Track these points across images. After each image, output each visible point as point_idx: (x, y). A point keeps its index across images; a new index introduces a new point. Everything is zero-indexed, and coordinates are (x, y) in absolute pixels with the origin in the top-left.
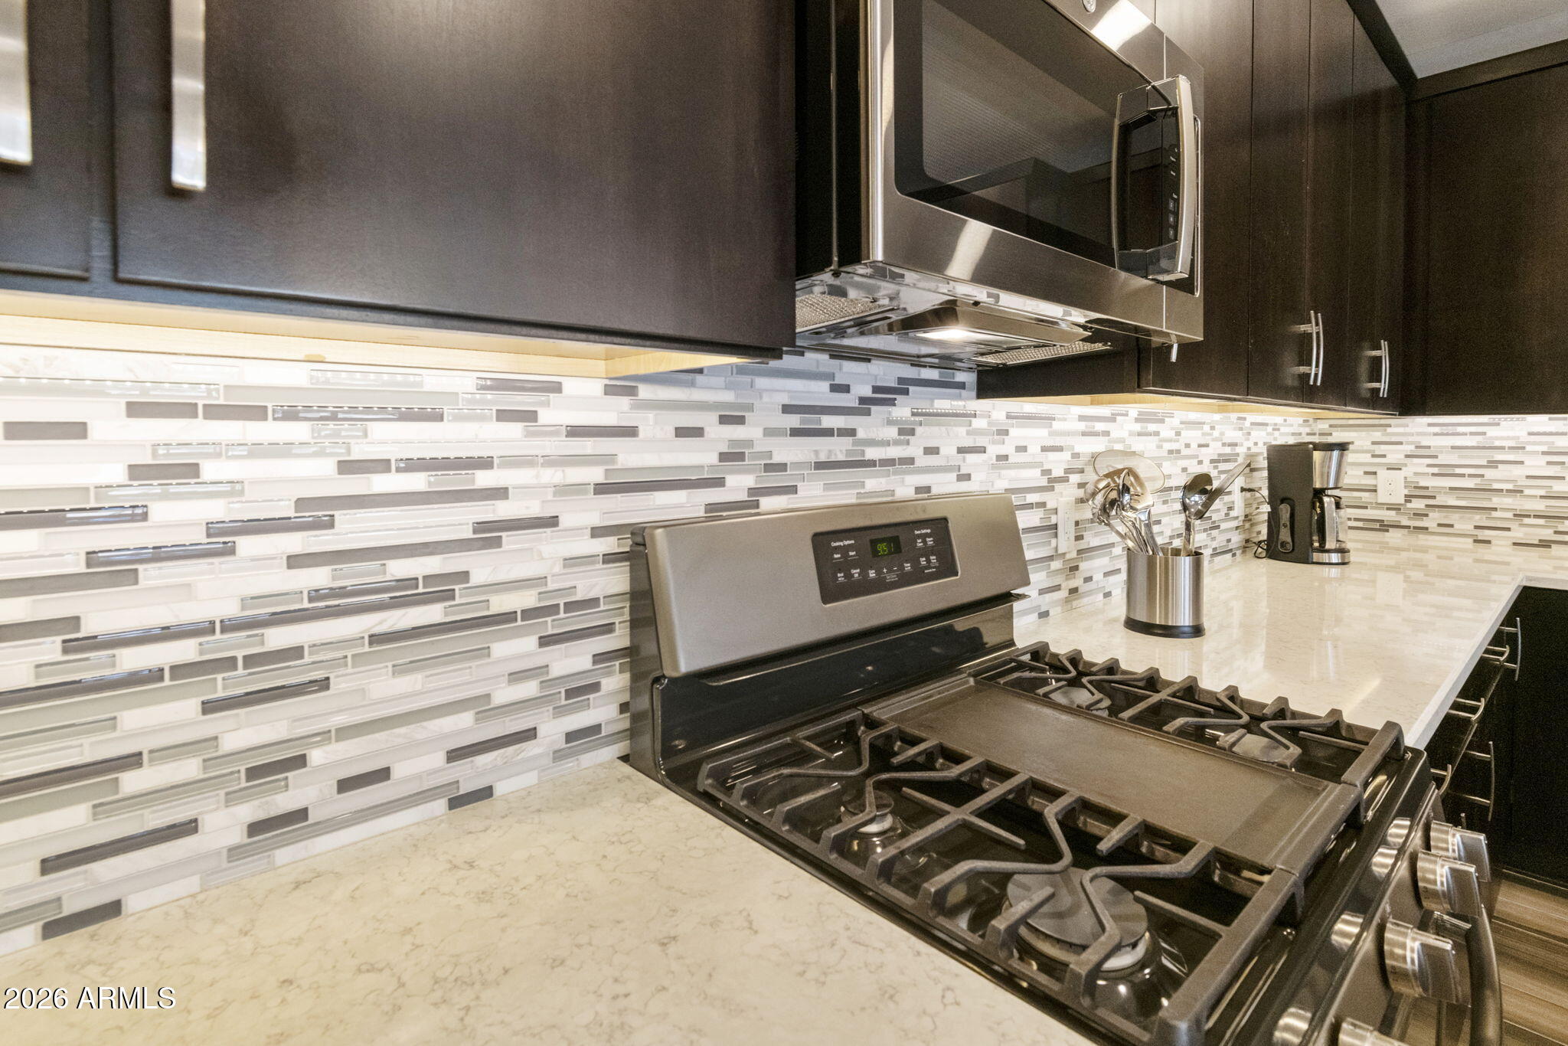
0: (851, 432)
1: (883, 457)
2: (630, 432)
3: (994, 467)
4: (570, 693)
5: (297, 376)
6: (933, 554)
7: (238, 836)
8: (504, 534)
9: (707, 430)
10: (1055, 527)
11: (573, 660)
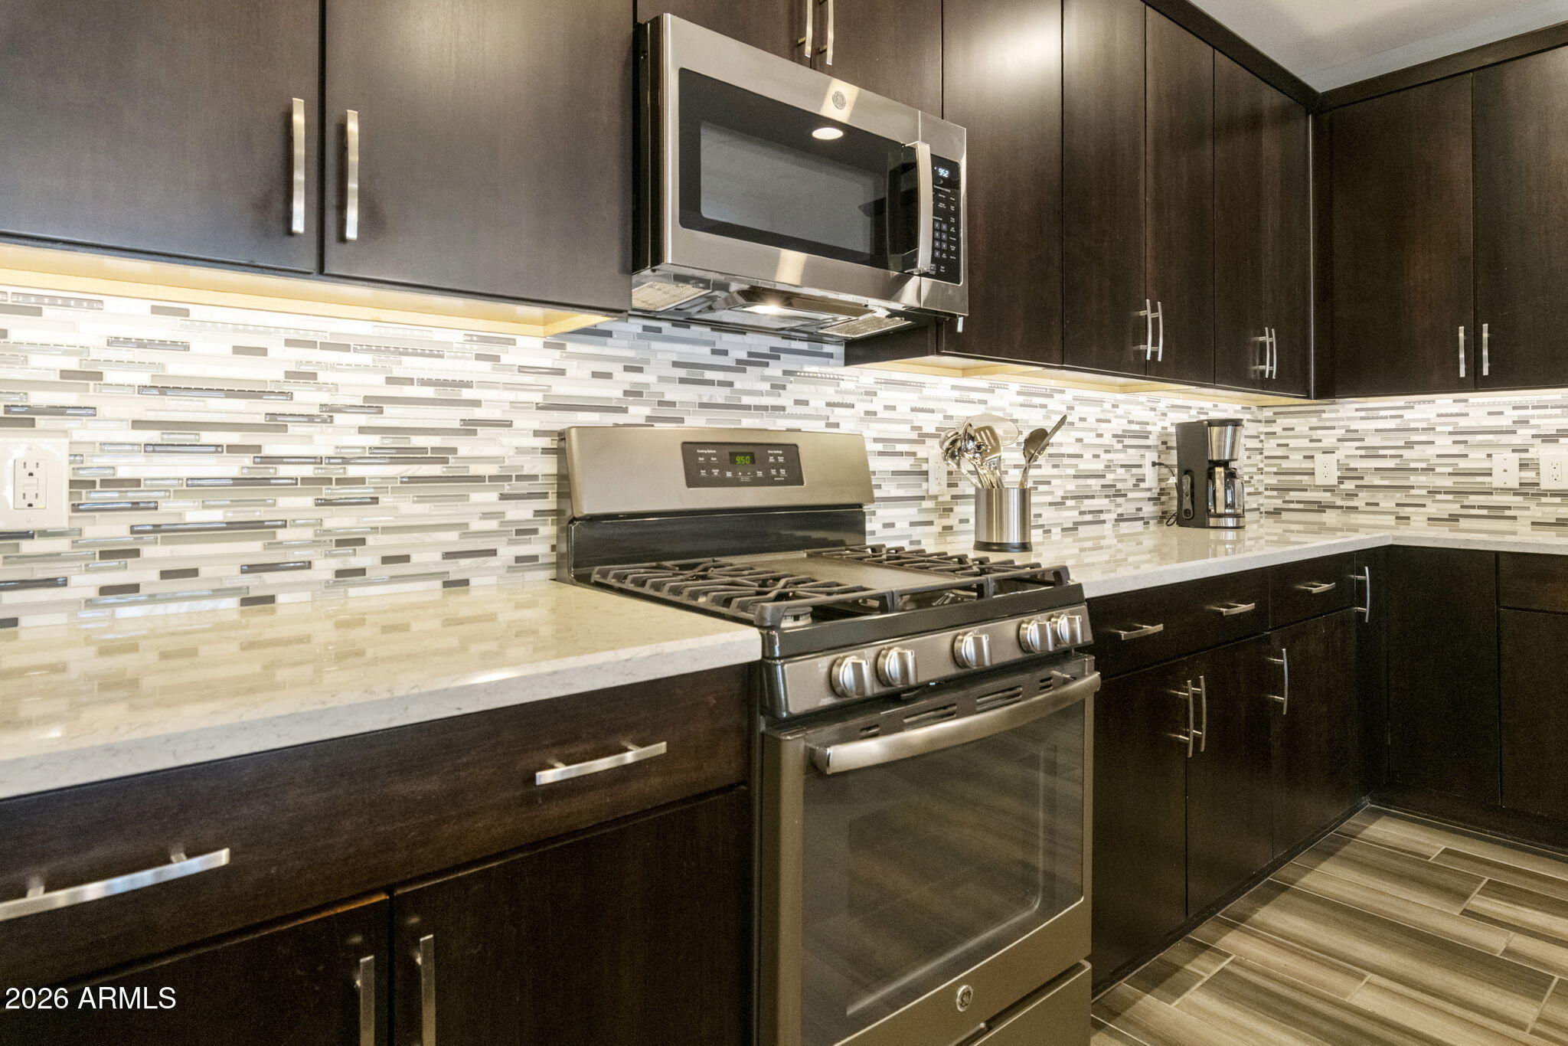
0: (731, 384)
1: (758, 403)
2: (561, 372)
3: (862, 420)
4: (519, 532)
5: (365, 329)
6: (782, 468)
7: (330, 576)
8: (478, 428)
9: (614, 374)
10: (926, 473)
11: (522, 512)
